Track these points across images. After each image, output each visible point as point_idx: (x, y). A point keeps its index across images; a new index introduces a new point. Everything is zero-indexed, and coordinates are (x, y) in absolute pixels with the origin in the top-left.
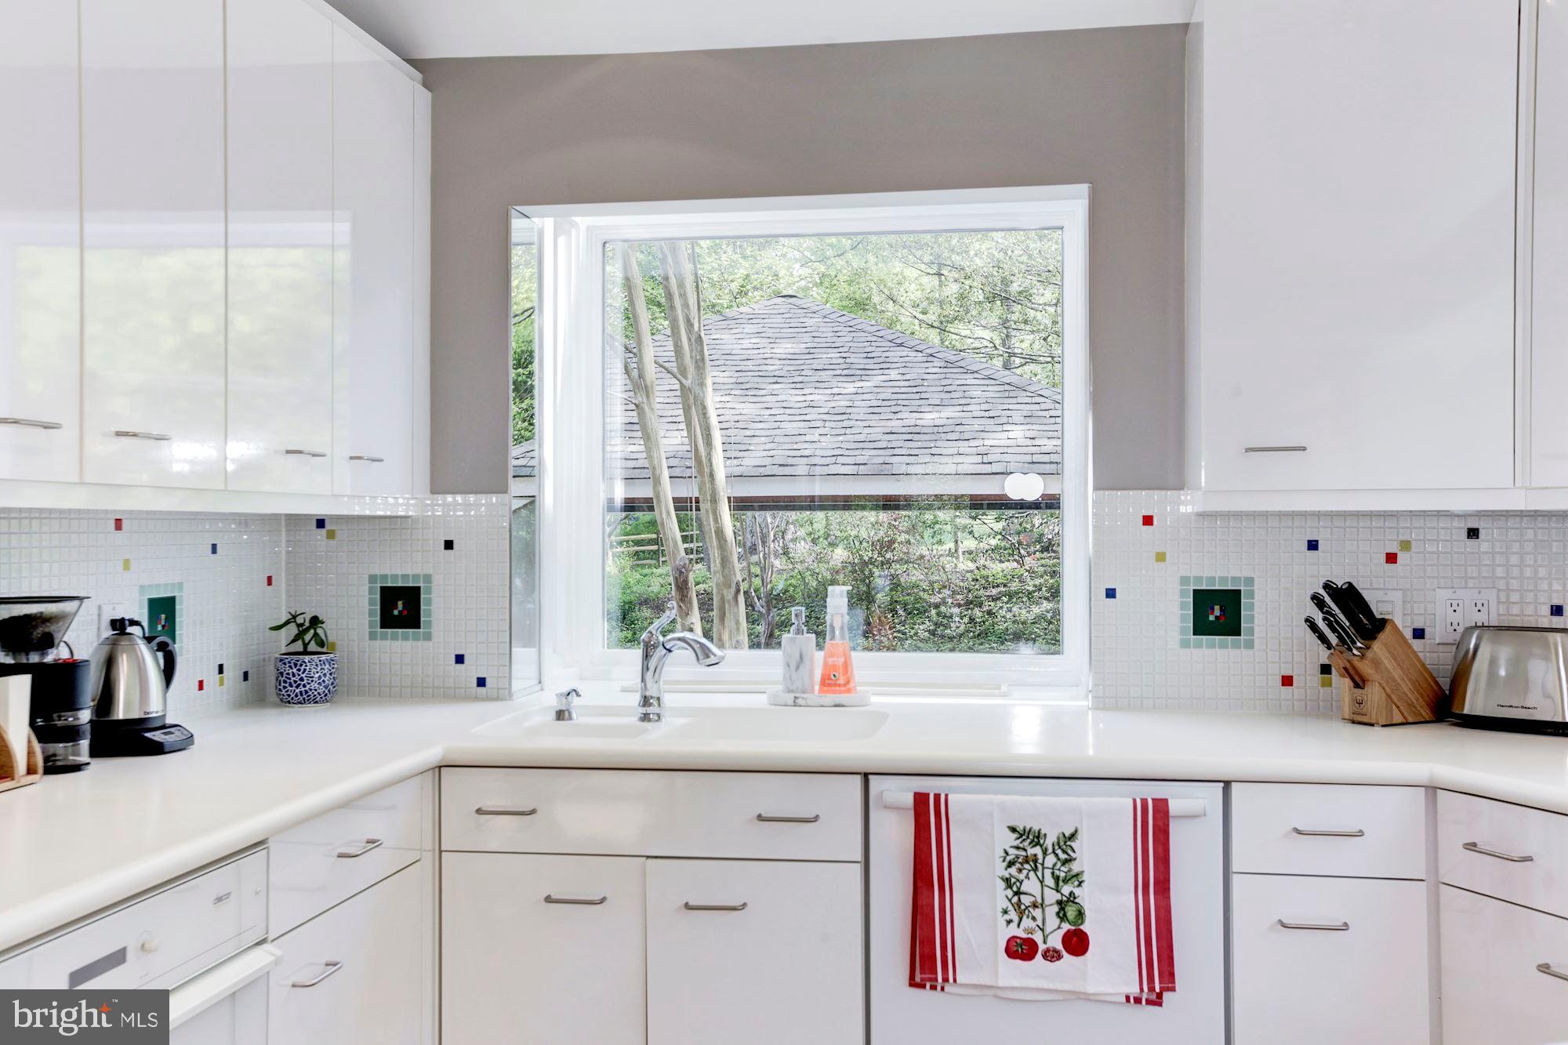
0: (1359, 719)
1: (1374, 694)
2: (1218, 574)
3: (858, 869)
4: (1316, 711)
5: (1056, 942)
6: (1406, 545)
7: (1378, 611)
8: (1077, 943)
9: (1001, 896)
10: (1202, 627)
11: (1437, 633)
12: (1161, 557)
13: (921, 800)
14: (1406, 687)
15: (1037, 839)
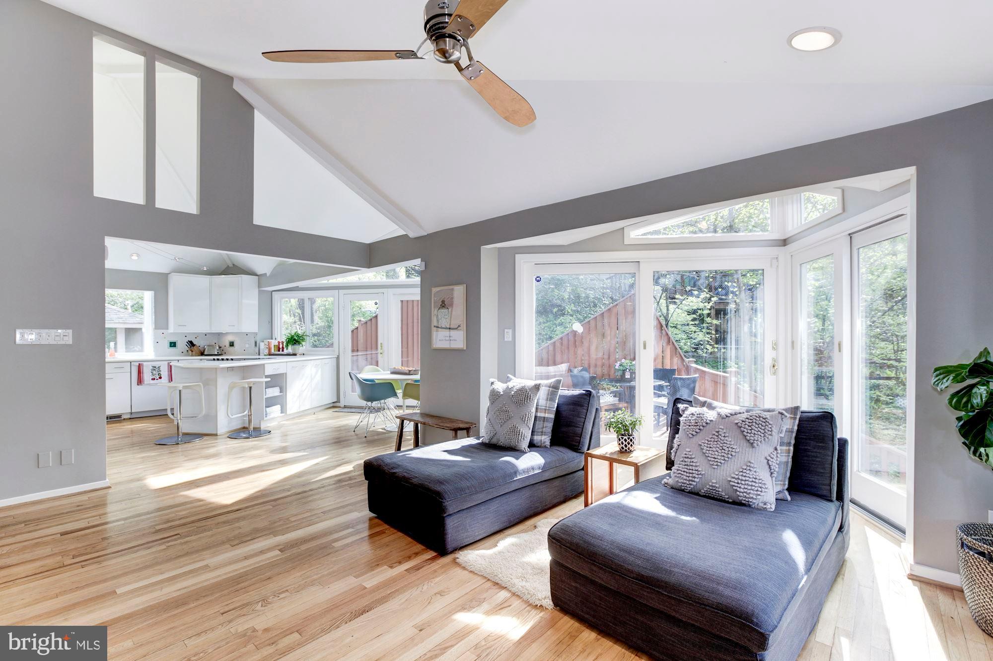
0: (192, 356)
1: (194, 353)
2: (173, 340)
3: (130, 373)
4: (188, 355)
5: (158, 378)
6: (198, 336)
7: (195, 344)
8: (160, 378)
9: (151, 374)
10: (171, 346)
11: (201, 346)
12: (165, 338)
13: (140, 364)
14: (198, 352)
15: (155, 367)
